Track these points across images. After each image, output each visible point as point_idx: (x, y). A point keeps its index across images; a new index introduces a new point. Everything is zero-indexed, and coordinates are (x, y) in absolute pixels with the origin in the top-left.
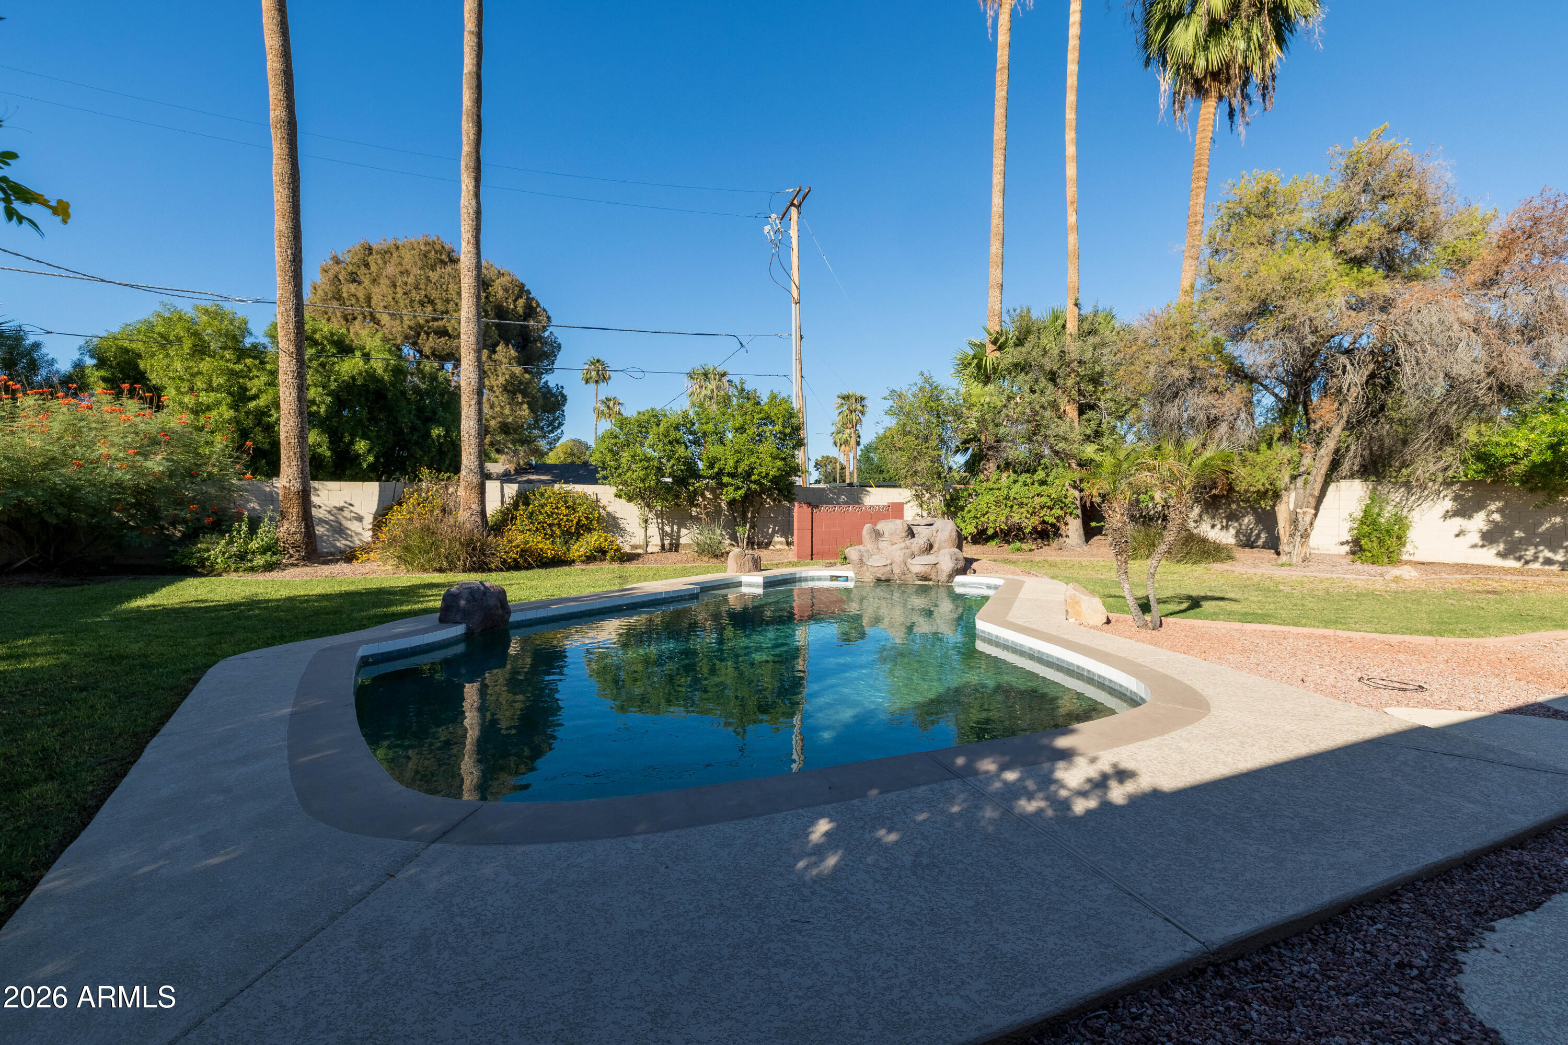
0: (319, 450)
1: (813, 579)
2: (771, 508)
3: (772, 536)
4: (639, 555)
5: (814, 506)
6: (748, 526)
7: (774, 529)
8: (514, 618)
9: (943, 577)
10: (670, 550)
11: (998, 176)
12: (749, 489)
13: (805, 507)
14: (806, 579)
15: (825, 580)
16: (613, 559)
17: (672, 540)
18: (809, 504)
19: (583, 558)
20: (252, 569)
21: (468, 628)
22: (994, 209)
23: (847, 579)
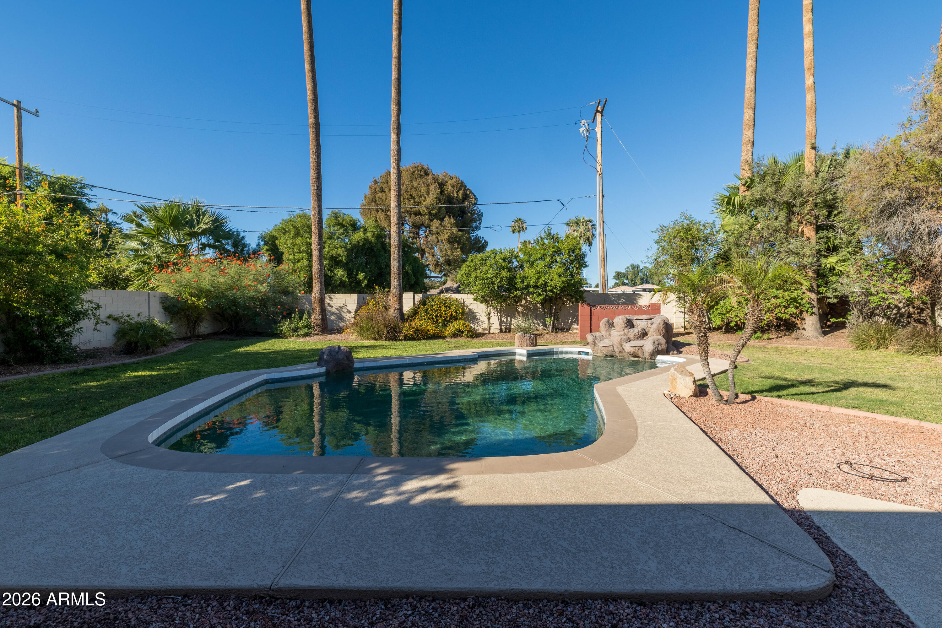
0: (343, 279)
1: (566, 353)
2: (570, 307)
3: (571, 324)
4: (484, 334)
5: (592, 305)
6: (552, 318)
7: (572, 320)
8: (356, 365)
9: (647, 355)
10: (505, 332)
11: (751, 61)
12: (547, 295)
13: (586, 306)
14: (561, 353)
15: (575, 353)
16: (467, 336)
17: (506, 326)
18: (589, 305)
19: (451, 335)
20: (299, 336)
21: (327, 369)
22: (747, 86)
23: (587, 354)
